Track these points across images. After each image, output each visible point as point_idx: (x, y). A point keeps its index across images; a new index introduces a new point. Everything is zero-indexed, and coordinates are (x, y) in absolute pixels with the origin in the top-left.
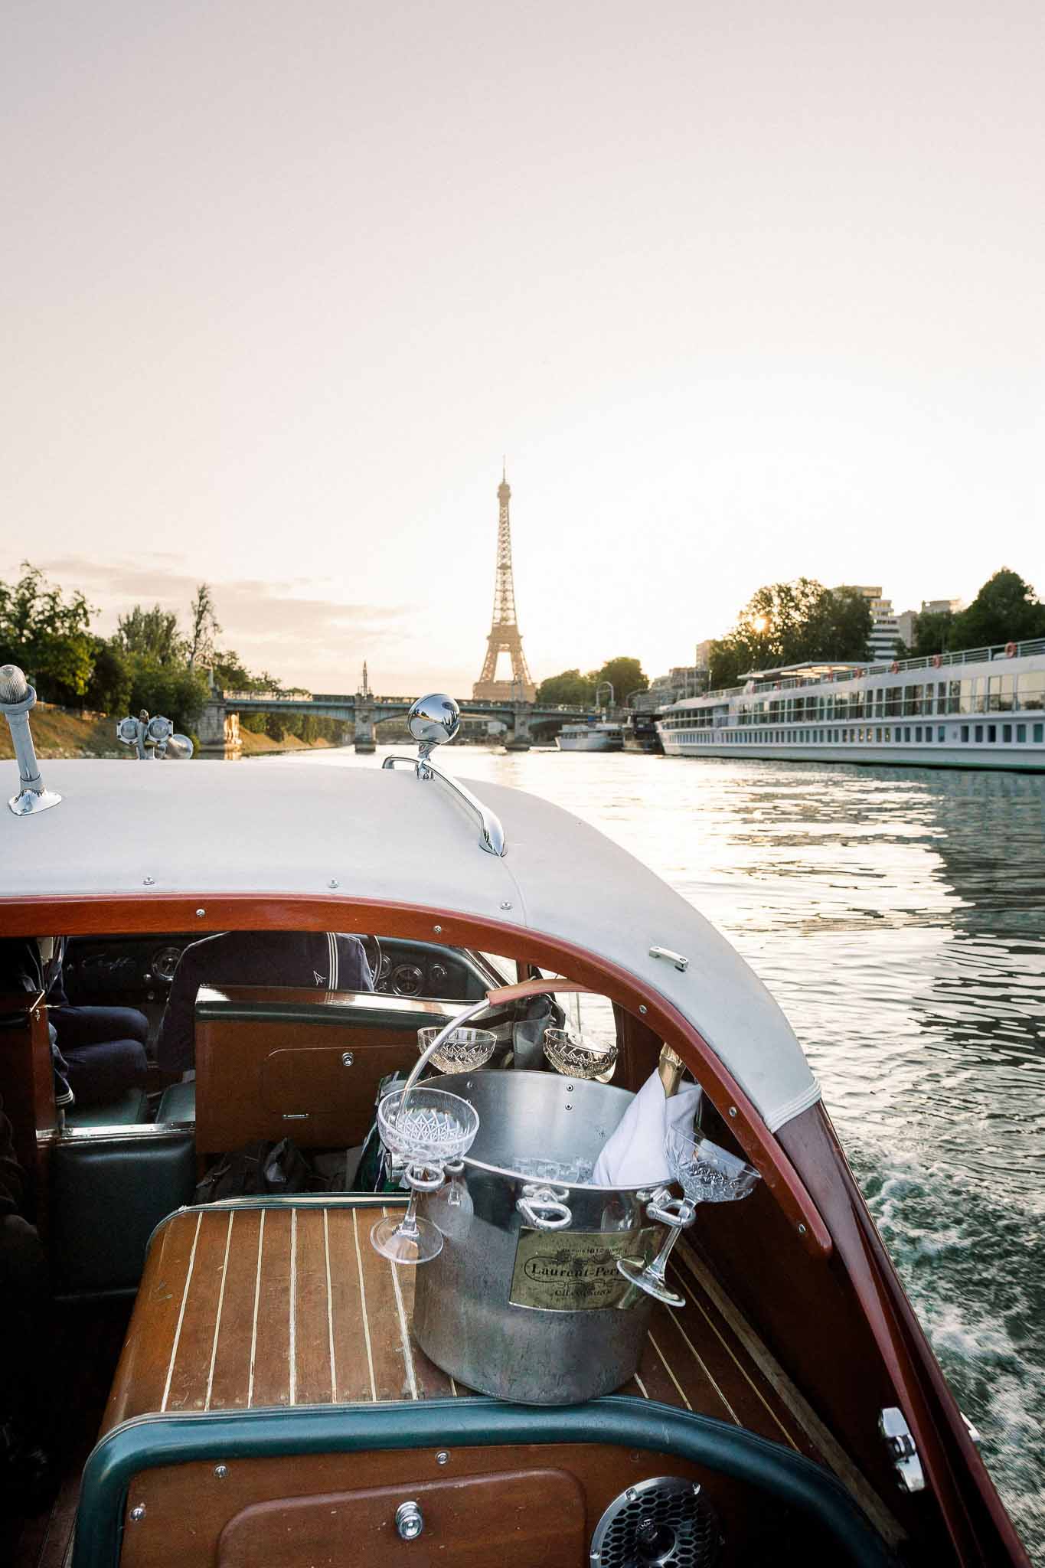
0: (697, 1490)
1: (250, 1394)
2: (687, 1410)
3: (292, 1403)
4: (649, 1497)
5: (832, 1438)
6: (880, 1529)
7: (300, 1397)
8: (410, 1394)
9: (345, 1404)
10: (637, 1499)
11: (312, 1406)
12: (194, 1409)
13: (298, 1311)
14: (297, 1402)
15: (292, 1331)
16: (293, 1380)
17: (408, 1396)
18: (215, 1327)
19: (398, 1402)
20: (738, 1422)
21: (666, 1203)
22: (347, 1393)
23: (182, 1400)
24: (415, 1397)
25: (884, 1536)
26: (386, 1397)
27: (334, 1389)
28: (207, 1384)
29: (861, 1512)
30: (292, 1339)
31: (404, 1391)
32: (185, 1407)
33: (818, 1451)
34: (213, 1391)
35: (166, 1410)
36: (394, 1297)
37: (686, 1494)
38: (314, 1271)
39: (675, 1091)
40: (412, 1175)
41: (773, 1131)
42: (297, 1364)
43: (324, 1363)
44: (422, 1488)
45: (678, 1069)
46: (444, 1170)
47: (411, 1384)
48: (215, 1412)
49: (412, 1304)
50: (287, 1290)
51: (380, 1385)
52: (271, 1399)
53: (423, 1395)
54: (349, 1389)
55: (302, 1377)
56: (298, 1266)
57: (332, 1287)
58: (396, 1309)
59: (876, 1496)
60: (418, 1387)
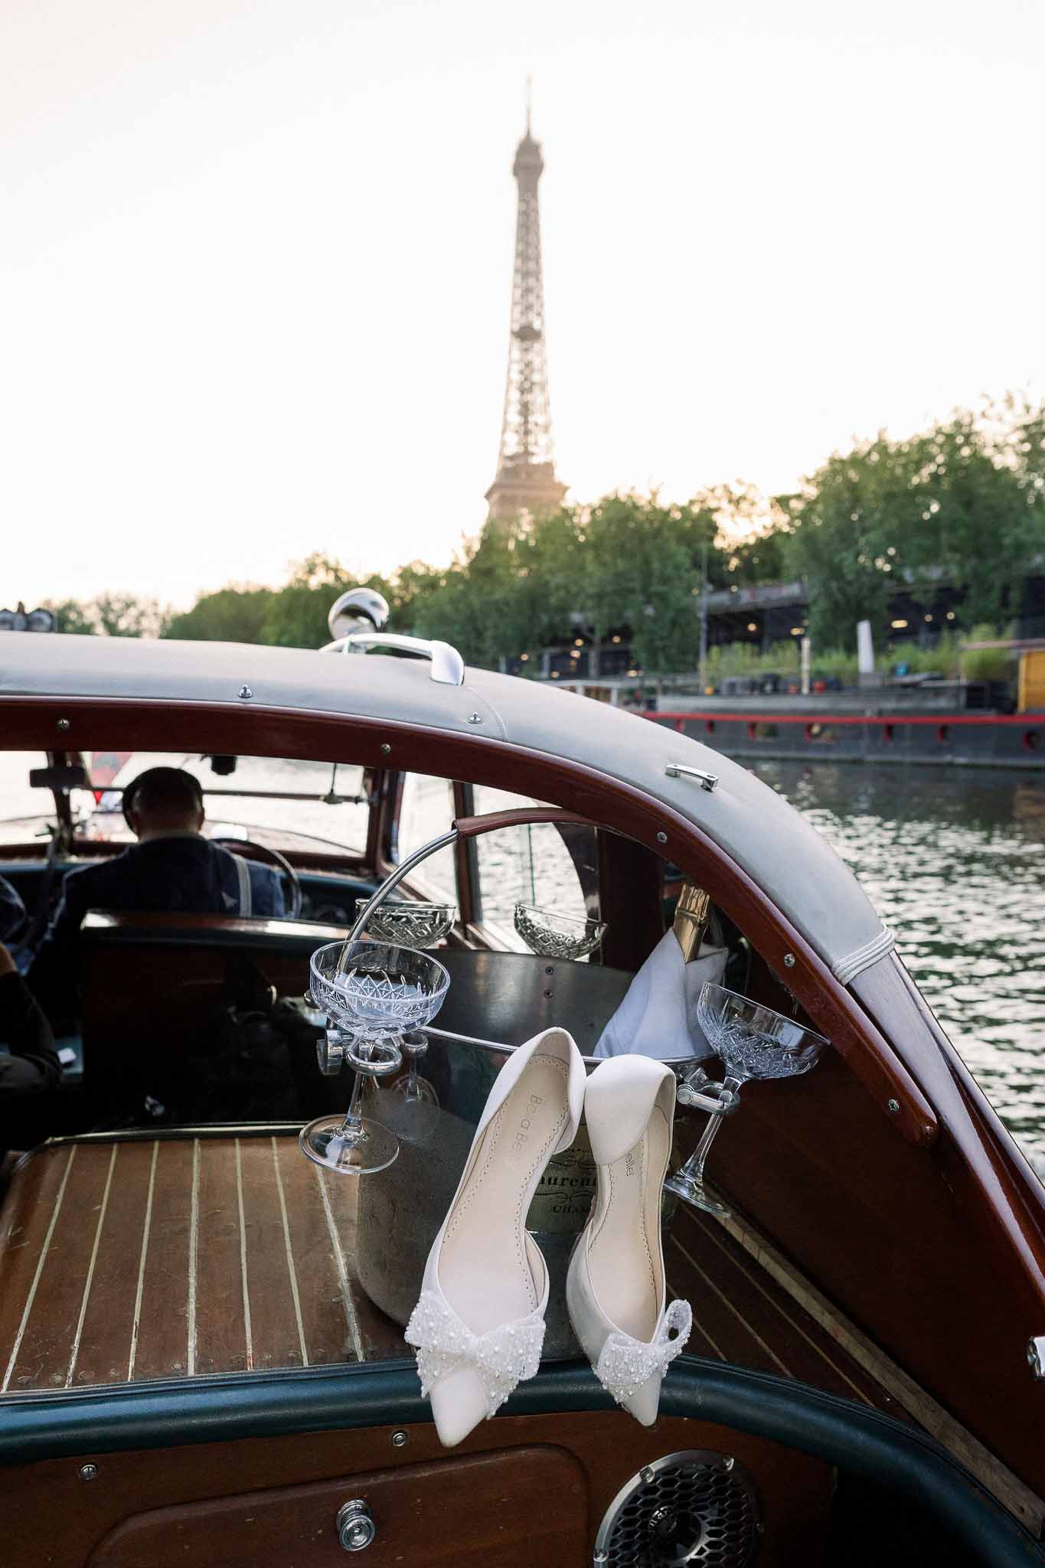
0: (730, 1464)
1: (132, 1364)
2: (719, 1359)
3: (191, 1372)
4: (669, 1477)
5: (919, 1388)
6: (1010, 1506)
7: (201, 1365)
8: (354, 1354)
9: (264, 1371)
10: (655, 1481)
11: (219, 1375)
12: (49, 1385)
13: (201, 1257)
14: (198, 1370)
15: (192, 1281)
16: (192, 1343)
17: (351, 1357)
18: (85, 1279)
19: (337, 1366)
20: (788, 1372)
21: (702, 1085)
22: (268, 1357)
23: (33, 1375)
24: (361, 1359)
25: (1016, 1513)
26: (323, 1360)
27: (250, 1352)
28: (71, 1352)
29: (975, 1482)
30: (192, 1291)
31: (345, 1352)
32: (38, 1383)
33: (899, 1405)
34: (78, 1361)
35: (8, 1390)
36: (328, 1237)
37: (716, 1470)
38: (223, 1208)
39: (695, 956)
40: (357, 1055)
41: (845, 982)
42: (197, 1323)
43: (235, 1320)
44: (372, 1481)
45: (700, 925)
46: (401, 1048)
47: (356, 1342)
48: (81, 1388)
49: (353, 1242)
50: (186, 1230)
51: (312, 1345)
52: (161, 1369)
53: (370, 1356)
54: (271, 1351)
55: (205, 1341)
56: (201, 1203)
57: (246, 1227)
58: (331, 1250)
59: (996, 1461)
60: (364, 1345)
